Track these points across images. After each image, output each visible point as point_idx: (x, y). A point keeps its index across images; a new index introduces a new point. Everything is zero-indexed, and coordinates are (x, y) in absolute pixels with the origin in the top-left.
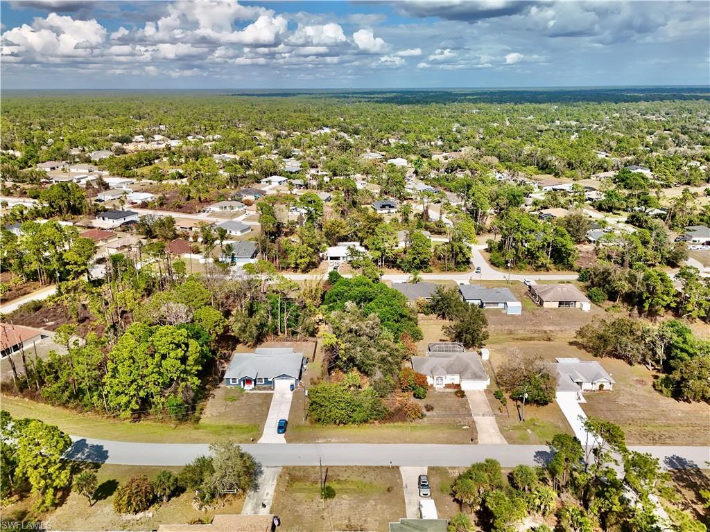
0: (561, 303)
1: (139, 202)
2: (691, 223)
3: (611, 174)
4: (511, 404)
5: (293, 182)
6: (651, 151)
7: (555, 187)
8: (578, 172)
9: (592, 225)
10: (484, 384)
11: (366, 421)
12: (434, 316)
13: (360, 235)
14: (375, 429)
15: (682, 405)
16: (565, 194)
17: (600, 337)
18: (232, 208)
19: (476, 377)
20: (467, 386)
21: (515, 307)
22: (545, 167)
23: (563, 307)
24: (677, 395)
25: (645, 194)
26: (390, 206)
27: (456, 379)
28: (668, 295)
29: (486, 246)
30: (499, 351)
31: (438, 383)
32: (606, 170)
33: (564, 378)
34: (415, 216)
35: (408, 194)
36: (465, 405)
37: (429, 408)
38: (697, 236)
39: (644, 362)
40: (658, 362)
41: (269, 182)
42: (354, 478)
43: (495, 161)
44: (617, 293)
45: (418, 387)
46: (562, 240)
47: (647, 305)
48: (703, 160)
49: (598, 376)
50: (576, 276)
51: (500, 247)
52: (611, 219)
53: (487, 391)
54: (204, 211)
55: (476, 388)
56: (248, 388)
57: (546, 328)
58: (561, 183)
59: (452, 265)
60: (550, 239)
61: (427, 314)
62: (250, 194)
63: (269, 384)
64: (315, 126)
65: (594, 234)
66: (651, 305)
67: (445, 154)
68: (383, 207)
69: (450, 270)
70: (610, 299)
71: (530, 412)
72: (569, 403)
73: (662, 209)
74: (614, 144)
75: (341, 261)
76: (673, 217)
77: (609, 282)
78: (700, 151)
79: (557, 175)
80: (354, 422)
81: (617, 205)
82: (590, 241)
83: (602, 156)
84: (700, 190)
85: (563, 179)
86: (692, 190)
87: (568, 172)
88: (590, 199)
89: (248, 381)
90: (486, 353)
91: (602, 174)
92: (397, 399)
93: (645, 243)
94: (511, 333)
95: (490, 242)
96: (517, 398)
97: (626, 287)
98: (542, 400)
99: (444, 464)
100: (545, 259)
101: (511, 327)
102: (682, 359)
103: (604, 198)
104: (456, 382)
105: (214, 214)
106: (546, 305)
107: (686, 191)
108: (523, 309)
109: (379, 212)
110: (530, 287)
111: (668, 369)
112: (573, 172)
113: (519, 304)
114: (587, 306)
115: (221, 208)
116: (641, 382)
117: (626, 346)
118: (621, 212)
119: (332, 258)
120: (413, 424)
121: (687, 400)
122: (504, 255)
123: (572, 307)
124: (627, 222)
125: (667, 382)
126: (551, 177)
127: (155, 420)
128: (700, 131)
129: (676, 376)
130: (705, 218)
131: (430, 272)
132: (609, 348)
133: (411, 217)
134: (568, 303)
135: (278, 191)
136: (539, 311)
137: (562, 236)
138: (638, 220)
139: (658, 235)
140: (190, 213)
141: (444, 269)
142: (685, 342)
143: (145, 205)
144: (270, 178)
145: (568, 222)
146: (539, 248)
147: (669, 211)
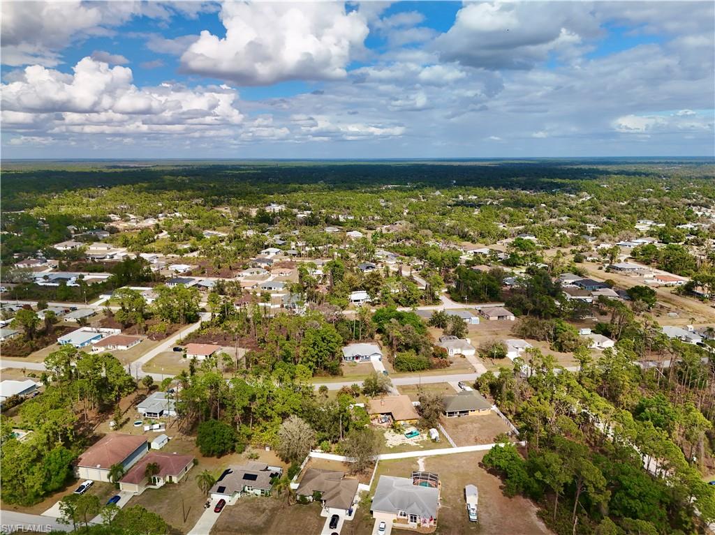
0: (499, 317)
1: (182, 271)
2: (563, 272)
3: (510, 240)
4: (488, 359)
5: (288, 252)
6: (534, 223)
7: (475, 251)
8: (488, 240)
9: (507, 274)
10: (473, 352)
11: (423, 369)
12: (433, 327)
13: (367, 286)
14: (429, 372)
15: (563, 353)
16: (485, 256)
17: (523, 329)
18: (258, 273)
19: (469, 348)
20: (465, 353)
21: (475, 320)
22: (464, 237)
23: (501, 319)
24: (561, 350)
25: (534, 254)
26: (372, 268)
27: (459, 351)
28: (553, 308)
29: (446, 290)
30: (475, 340)
31: (452, 353)
32: (506, 238)
33: (510, 345)
34: (393, 273)
35: (379, 259)
36: (467, 360)
37: (451, 363)
38: (567, 279)
39: (545, 339)
40: (551, 339)
41: (268, 253)
42: (430, 386)
43: (430, 232)
44: (527, 310)
45: (442, 354)
46: (492, 283)
47: (543, 314)
48: (569, 229)
49: (525, 344)
50: (503, 304)
51: (457, 290)
52: (517, 271)
53: (475, 355)
54: (239, 276)
55: (470, 353)
56: (358, 361)
57: (495, 330)
58: (479, 248)
59: (431, 301)
60: (486, 283)
61: (429, 326)
62: (264, 262)
63: (368, 358)
64: (264, 203)
65: (508, 281)
66: (545, 314)
67: (385, 227)
68: (368, 268)
69: (430, 304)
70: (524, 314)
71: (497, 361)
72: (511, 355)
73: (546, 264)
74: (507, 217)
75: (361, 302)
76: (553, 268)
77: (523, 305)
78: (566, 222)
79: (473, 242)
80: (418, 370)
81: (519, 262)
82: (506, 285)
83: (501, 226)
84: (567, 250)
85: (478, 245)
86: (563, 250)
87: (481, 240)
88: (500, 258)
89: (357, 357)
90: (469, 341)
91: (505, 241)
92: (435, 361)
93: (539, 283)
94: (477, 333)
95: (448, 288)
96: (492, 356)
97: (532, 307)
98: (502, 356)
99: (467, 380)
100: (484, 296)
101: (476, 330)
102: (561, 333)
103: (509, 257)
104: (459, 352)
105: (247, 278)
106: (491, 318)
107: (558, 252)
108: (480, 322)
109: (365, 271)
110: (480, 311)
111: (555, 339)
112: (485, 240)
113: (478, 318)
114: (513, 318)
115: (251, 273)
116: (545, 347)
117: (536, 331)
118: (521, 266)
119: (355, 301)
120: (446, 369)
121: (565, 352)
122: (460, 294)
123: (505, 319)
124: (525, 273)
125: (555, 345)
126: (469, 243)
127: (322, 376)
128: (566, 204)
129: (559, 340)
130: (571, 268)
131: (419, 306)
132: (528, 334)
133: (390, 274)
134: (503, 317)
135: (281, 259)
136: (488, 322)
137: (493, 281)
138: (532, 271)
139: (545, 279)
140: (228, 278)
141: (426, 304)
142: (562, 325)
143: (189, 274)
144: (267, 250)
145: (492, 273)
146: (480, 288)
147: (549, 265)
